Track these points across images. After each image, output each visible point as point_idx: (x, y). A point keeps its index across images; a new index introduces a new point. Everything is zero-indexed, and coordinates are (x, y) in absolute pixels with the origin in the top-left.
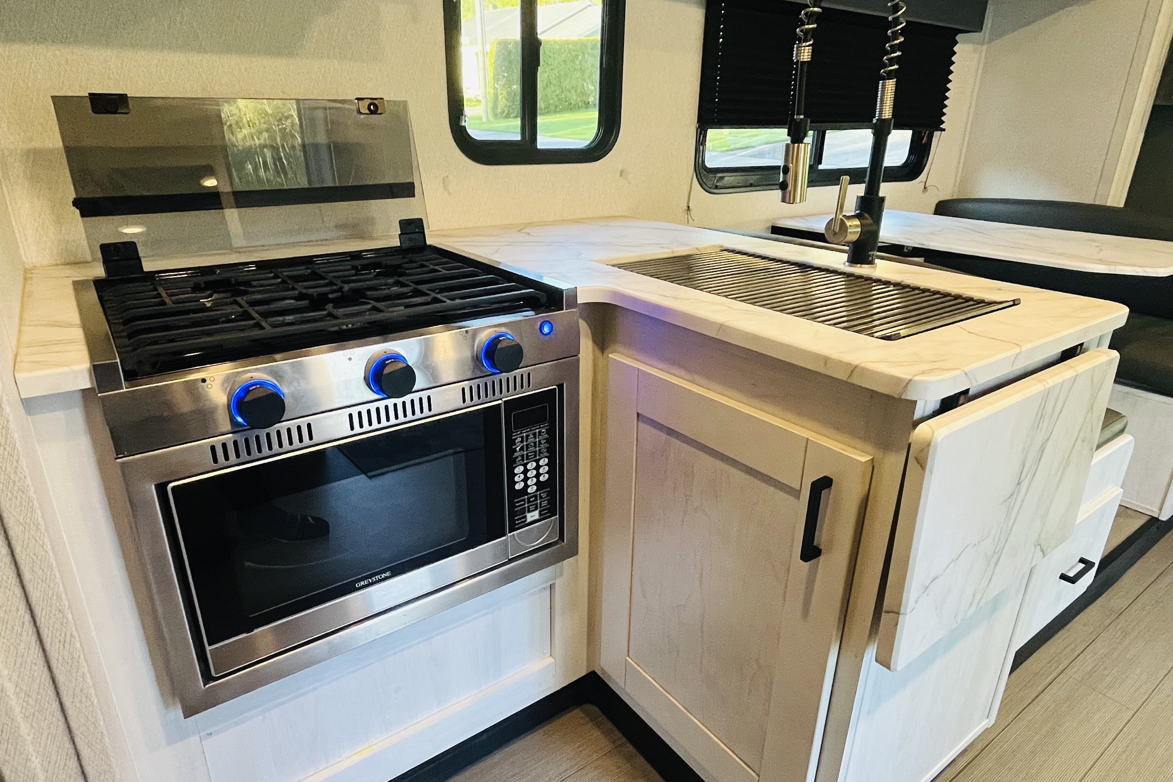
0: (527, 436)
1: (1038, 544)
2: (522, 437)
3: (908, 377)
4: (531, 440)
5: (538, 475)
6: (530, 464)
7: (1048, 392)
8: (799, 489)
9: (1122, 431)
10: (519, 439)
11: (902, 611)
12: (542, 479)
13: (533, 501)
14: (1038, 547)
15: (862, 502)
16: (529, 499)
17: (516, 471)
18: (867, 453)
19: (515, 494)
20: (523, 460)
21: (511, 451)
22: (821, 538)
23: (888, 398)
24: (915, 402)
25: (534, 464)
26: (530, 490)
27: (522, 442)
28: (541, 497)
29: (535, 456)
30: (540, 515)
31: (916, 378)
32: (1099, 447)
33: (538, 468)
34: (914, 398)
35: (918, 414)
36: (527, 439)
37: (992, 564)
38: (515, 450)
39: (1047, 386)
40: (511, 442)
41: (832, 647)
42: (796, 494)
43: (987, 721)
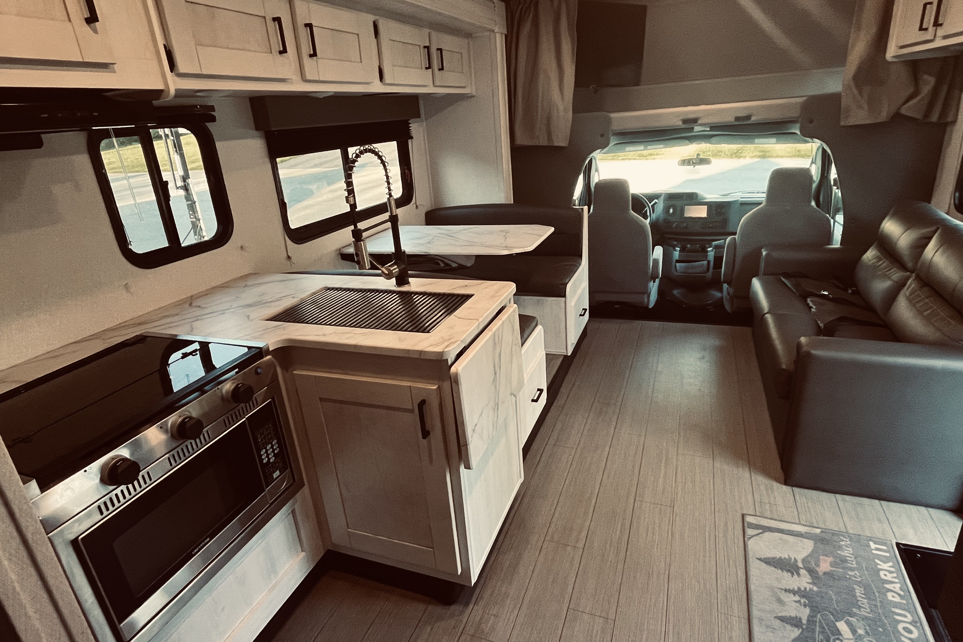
0: (263, 432)
1: (512, 394)
2: (260, 434)
3: (442, 351)
4: (265, 433)
5: (273, 451)
6: (268, 446)
7: (494, 334)
8: (412, 408)
9: (536, 325)
10: (259, 435)
11: (468, 443)
12: (276, 452)
13: (274, 466)
14: (512, 395)
15: (439, 405)
16: (272, 465)
17: (262, 453)
18: (436, 384)
19: (264, 466)
20: (264, 446)
21: (256, 443)
22: (428, 427)
23: (437, 361)
24: (447, 360)
25: (270, 445)
26: (271, 461)
27: (261, 436)
28: (278, 462)
29: (270, 441)
30: (280, 472)
31: (446, 350)
32: (522, 345)
33: (272, 447)
34: (446, 358)
35: (450, 362)
36: (263, 434)
37: (496, 410)
38: (259, 442)
39: (493, 332)
40: (255, 439)
41: (447, 473)
42: (412, 411)
43: (520, 479)
